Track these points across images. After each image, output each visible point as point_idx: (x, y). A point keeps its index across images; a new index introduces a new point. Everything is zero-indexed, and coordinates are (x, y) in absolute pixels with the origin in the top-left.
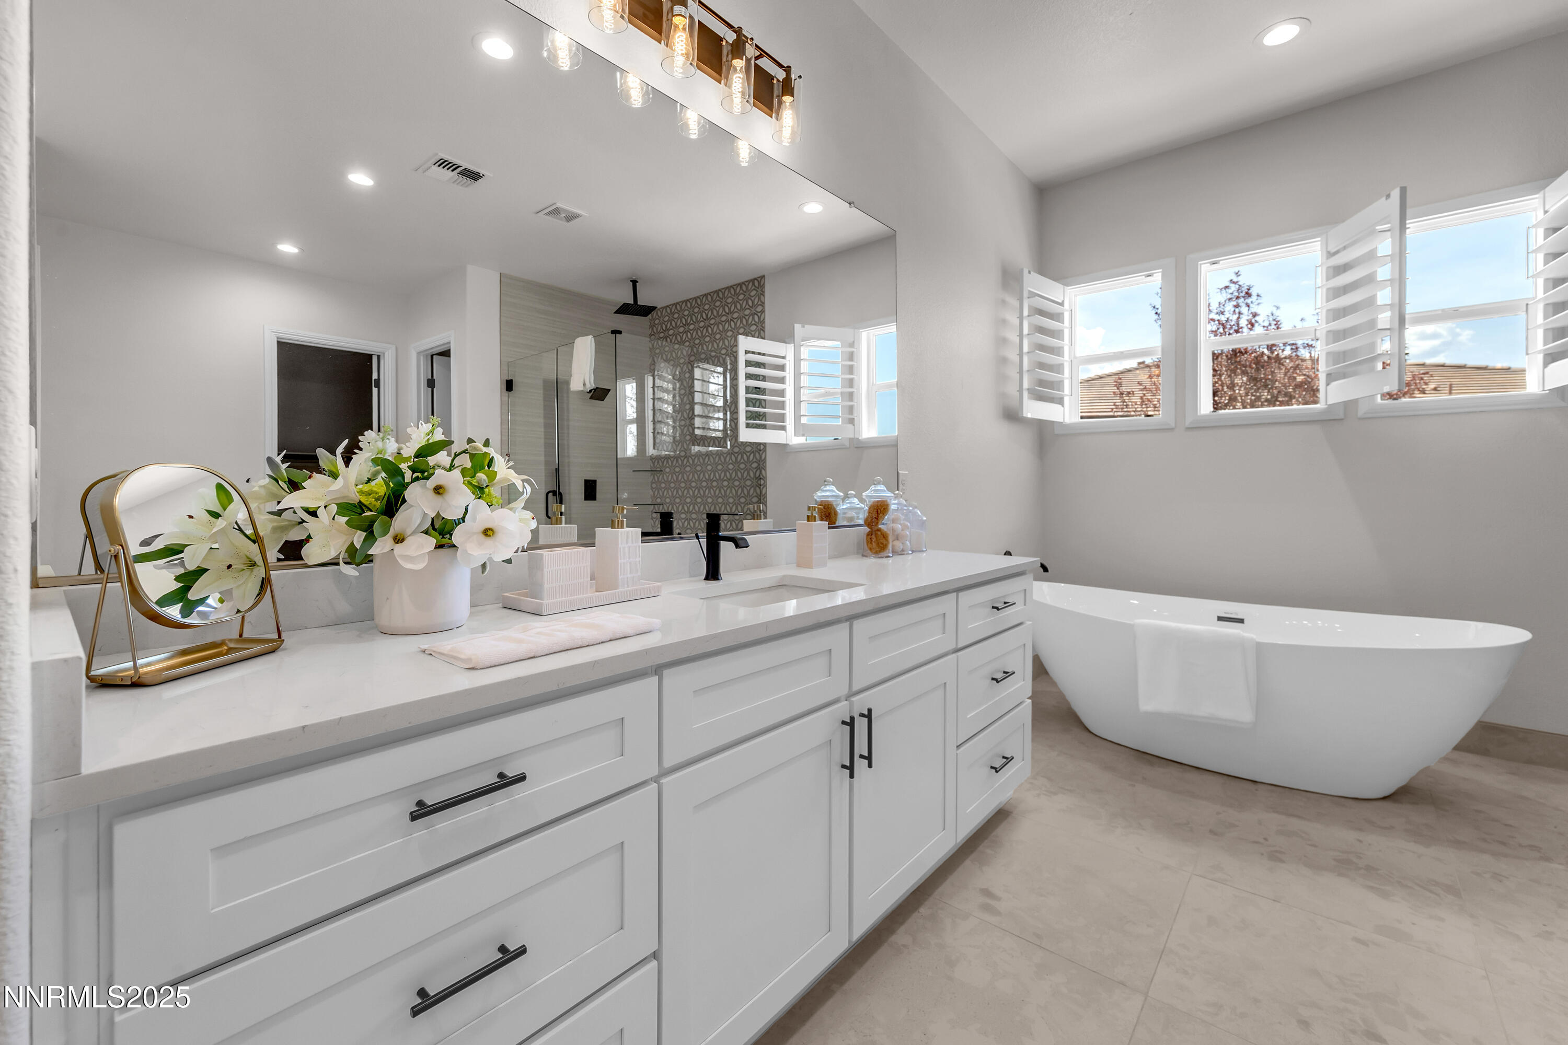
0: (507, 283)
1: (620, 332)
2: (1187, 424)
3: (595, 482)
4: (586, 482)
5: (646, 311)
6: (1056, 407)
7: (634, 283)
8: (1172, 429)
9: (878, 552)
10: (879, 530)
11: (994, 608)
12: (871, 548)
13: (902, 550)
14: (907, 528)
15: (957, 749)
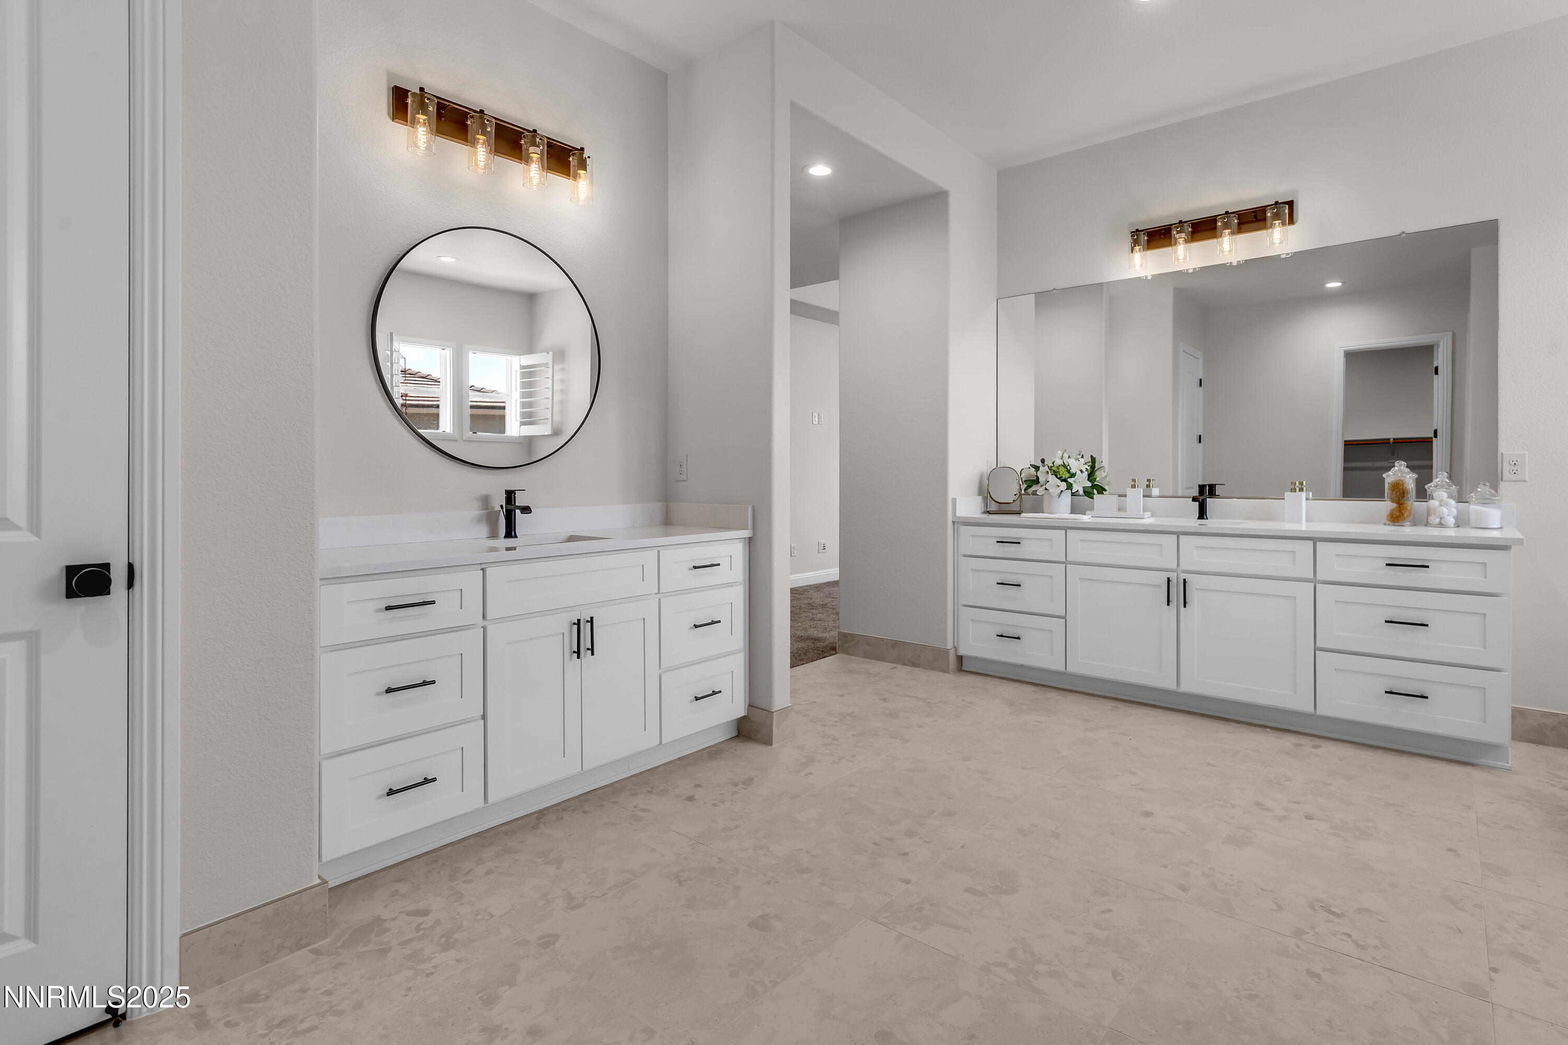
9: (1394, 521)
10: (1401, 505)
11: (1388, 564)
12: (1387, 518)
13: (1440, 524)
14: (1448, 505)
15: (1317, 649)
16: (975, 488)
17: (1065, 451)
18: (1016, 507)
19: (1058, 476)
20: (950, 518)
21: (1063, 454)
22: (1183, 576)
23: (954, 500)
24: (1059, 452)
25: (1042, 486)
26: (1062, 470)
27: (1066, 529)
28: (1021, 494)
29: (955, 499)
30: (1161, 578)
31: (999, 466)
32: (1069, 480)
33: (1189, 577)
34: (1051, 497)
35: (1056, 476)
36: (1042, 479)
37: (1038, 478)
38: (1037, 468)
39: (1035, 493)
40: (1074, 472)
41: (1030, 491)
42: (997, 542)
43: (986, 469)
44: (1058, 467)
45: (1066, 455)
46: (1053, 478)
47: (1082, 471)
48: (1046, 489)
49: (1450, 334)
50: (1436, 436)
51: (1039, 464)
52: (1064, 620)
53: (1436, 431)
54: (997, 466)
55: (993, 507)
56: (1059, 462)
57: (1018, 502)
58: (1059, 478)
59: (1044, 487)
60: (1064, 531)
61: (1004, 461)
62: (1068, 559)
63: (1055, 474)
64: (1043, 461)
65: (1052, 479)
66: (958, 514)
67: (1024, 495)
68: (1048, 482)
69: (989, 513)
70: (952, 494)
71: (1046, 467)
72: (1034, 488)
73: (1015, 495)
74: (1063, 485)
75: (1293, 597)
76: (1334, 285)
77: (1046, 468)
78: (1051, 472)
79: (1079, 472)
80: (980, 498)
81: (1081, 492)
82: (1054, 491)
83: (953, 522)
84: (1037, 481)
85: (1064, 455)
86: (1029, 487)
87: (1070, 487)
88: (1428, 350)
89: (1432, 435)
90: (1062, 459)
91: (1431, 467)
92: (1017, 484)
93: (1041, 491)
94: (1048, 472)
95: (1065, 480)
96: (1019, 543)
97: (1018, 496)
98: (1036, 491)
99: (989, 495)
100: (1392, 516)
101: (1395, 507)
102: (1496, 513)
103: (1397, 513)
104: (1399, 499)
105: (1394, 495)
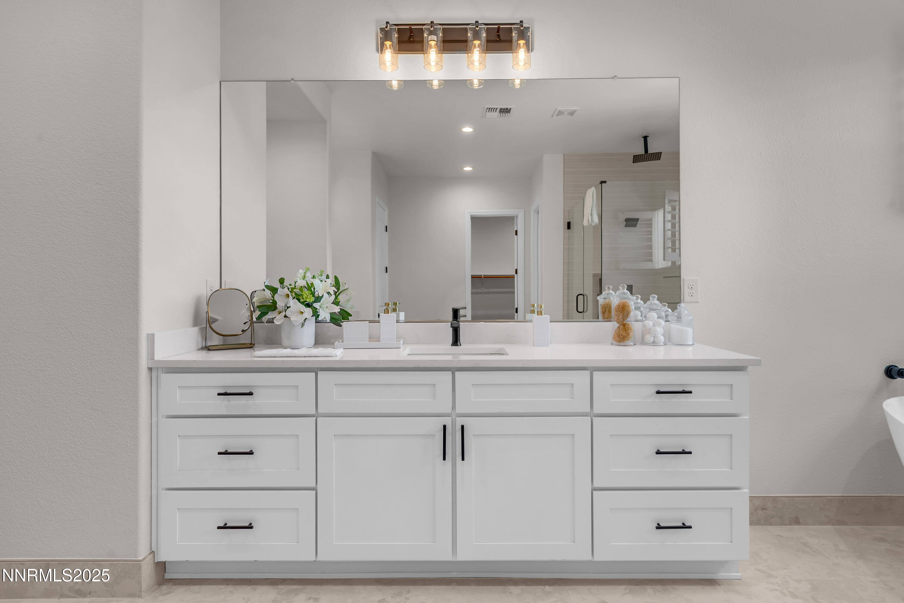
0: (569, 159)
1: (605, 182)
5: (657, 156)
7: (646, 138)
9: (620, 341)
10: (624, 325)
11: (658, 392)
12: (614, 338)
13: (654, 342)
14: (660, 325)
15: (594, 489)
16: (189, 317)
17: (308, 270)
18: (245, 339)
19: (301, 300)
20: (144, 363)
21: (305, 273)
22: (460, 421)
23: (151, 338)
24: (301, 271)
25: (280, 313)
26: (306, 293)
27: (316, 371)
28: (252, 322)
29: (153, 335)
30: (436, 425)
31: (223, 287)
32: (315, 305)
33: (467, 422)
34: (292, 325)
35: (299, 300)
36: (280, 304)
37: (275, 303)
38: (274, 290)
39: (271, 321)
40: (321, 295)
41: (265, 319)
42: (219, 394)
43: (205, 292)
44: (301, 288)
45: (309, 275)
46: (295, 303)
47: (329, 293)
48: (285, 316)
49: (523, 210)
50: (516, 273)
51: (277, 285)
52: (314, 492)
53: (516, 270)
54: (221, 287)
55: (216, 340)
56: (301, 283)
57: (249, 331)
58: (302, 303)
59: (284, 314)
60: (314, 374)
61: (229, 282)
62: (320, 411)
63: (298, 297)
64: (282, 281)
65: (293, 303)
66: (157, 358)
67: (256, 323)
68: (288, 308)
69: (208, 349)
70: (145, 328)
71: (286, 289)
72: (270, 315)
73: (245, 324)
74: (308, 312)
75: (572, 435)
76: (468, 169)
77: (286, 291)
78: (292, 296)
79: (326, 295)
80: (196, 329)
81: (328, 319)
82: (296, 319)
83: (150, 369)
84: (273, 306)
85: (307, 275)
86: (263, 314)
87: (316, 314)
89: (514, 273)
90: (304, 279)
91: (514, 293)
92: (247, 310)
93: (279, 320)
94: (288, 296)
95: (308, 305)
96: (251, 394)
97: (248, 324)
98: (273, 319)
99: (208, 325)
100: (619, 336)
101: (618, 327)
102: (690, 331)
103: (624, 334)
104: (624, 320)
105: (621, 317)
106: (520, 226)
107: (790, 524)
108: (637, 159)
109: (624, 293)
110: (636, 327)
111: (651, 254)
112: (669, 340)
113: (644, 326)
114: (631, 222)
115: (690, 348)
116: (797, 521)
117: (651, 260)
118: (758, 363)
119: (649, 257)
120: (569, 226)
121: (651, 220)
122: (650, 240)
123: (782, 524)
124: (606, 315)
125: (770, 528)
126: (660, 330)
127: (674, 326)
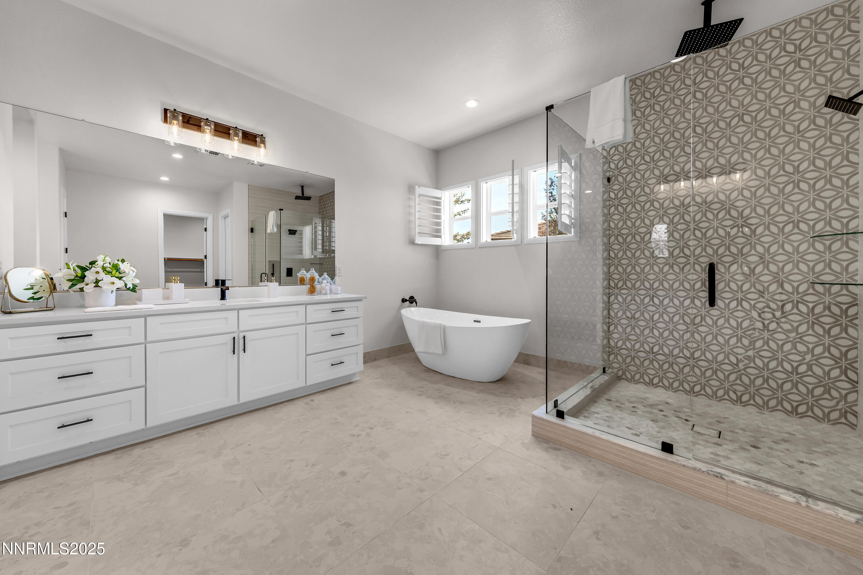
0: (251, 188)
1: (282, 210)
2: (479, 246)
3: (292, 269)
4: (288, 269)
5: (309, 198)
6: (439, 239)
7: (302, 187)
8: (474, 248)
9: (311, 293)
10: (313, 286)
11: (332, 312)
12: (308, 292)
13: (325, 293)
14: (328, 285)
15: (307, 355)
21: (105, 257)
22: (244, 334)
27: (145, 317)
42: (58, 339)
49: (212, 215)
50: (206, 258)
52: (144, 388)
53: (206, 256)
62: (148, 340)
75: (297, 333)
76: (164, 179)
82: (108, 288)
85: (106, 259)
88: (201, 220)
89: (203, 258)
94: (98, 273)
96: (90, 335)
100: (311, 291)
101: (310, 287)
102: (340, 288)
103: (313, 290)
104: (313, 284)
105: (311, 283)
106: (209, 225)
107: (373, 361)
108: (297, 198)
109: (313, 272)
110: (318, 287)
111: (301, 250)
112: (331, 292)
113: (321, 286)
114: (292, 232)
115: (340, 295)
116: (375, 360)
117: (302, 254)
118: (366, 298)
119: (301, 252)
120: (252, 230)
121: (302, 231)
122: (301, 242)
123: (371, 362)
124: (302, 282)
125: (367, 364)
126: (328, 288)
127: (333, 286)
